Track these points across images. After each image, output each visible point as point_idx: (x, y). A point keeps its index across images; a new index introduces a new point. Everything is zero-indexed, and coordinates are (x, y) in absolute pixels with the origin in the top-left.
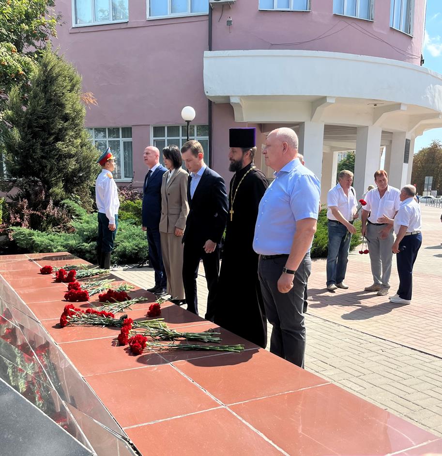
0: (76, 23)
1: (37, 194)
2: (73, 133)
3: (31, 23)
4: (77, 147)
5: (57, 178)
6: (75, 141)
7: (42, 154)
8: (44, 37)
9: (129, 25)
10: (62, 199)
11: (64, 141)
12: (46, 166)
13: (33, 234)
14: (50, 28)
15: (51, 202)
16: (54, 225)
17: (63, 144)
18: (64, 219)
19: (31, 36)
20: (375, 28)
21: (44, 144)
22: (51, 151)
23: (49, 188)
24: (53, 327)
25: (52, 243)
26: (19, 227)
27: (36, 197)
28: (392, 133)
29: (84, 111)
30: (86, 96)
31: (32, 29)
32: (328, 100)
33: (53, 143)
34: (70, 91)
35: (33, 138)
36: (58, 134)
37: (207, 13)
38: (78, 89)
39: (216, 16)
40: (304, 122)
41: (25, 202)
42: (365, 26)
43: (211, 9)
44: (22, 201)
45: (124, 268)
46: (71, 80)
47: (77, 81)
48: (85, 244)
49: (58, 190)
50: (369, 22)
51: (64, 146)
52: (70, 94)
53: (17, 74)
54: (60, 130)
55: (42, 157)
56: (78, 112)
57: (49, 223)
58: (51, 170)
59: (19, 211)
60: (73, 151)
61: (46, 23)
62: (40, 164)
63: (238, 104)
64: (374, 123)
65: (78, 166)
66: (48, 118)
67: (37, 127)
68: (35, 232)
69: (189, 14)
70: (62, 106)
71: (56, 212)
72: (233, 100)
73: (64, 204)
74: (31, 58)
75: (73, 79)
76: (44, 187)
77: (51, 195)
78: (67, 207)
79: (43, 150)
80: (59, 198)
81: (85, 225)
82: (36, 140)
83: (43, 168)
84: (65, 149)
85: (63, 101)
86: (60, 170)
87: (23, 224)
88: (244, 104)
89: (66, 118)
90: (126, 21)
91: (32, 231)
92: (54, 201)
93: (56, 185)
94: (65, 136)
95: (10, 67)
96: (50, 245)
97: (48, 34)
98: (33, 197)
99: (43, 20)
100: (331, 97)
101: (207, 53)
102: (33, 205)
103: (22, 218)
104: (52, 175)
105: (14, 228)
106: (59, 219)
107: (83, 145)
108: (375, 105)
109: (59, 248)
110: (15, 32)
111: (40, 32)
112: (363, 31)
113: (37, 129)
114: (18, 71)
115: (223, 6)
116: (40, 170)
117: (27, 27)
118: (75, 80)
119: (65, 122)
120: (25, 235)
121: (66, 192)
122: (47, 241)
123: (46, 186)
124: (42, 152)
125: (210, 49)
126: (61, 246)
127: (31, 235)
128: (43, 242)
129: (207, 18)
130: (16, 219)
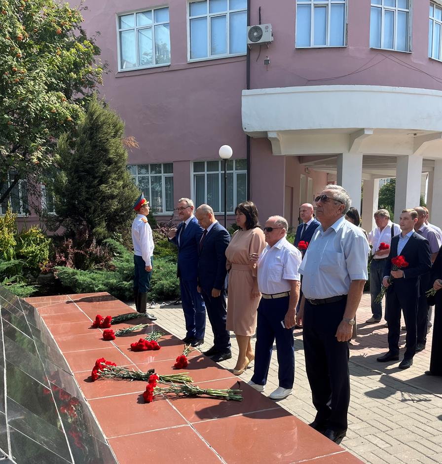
0: (122, 68)
1: (81, 233)
2: (116, 176)
3: (79, 72)
4: (119, 188)
5: (100, 219)
6: (118, 183)
7: (87, 196)
8: (91, 84)
9: (170, 69)
10: (105, 238)
11: (107, 183)
12: (90, 208)
13: (76, 274)
14: (97, 76)
15: (94, 241)
16: (96, 263)
17: (106, 187)
18: (106, 258)
19: (79, 84)
20: (414, 60)
21: (88, 187)
22: (95, 193)
23: (93, 227)
24: (85, 380)
25: (94, 282)
26: (63, 267)
27: (80, 236)
28: (434, 160)
29: (126, 155)
30: (128, 140)
31: (80, 77)
32: (366, 132)
33: (97, 186)
34: (114, 137)
35: (79, 181)
36: (102, 177)
37: (245, 53)
38: (121, 133)
39: (254, 56)
40: (342, 154)
41: (70, 242)
42: (403, 58)
43: (249, 50)
44: (67, 241)
45: (161, 305)
46: (115, 126)
47: (120, 127)
48: (125, 283)
49: (101, 229)
50: (407, 54)
51: (107, 188)
52: (113, 140)
53: (66, 120)
54: (104, 173)
55: (87, 199)
56: (121, 156)
57: (91, 261)
58: (95, 211)
59: (64, 251)
60: (116, 192)
61: (93, 71)
62: (85, 205)
63: (275, 139)
64: (414, 152)
65: (120, 206)
66: (93, 163)
67: (83, 172)
68: (78, 271)
69: (227, 55)
70: (107, 151)
71: (98, 251)
72: (270, 135)
73: (106, 243)
74: (79, 105)
75: (117, 125)
76: (88, 227)
77: (94, 234)
78: (109, 245)
79: (87, 192)
80: (101, 237)
81: (125, 264)
82: (81, 183)
83: (87, 209)
84: (108, 191)
85: (107, 147)
86: (103, 211)
87: (68, 263)
88: (281, 138)
89: (109, 162)
90: (168, 64)
91: (75, 270)
92: (97, 240)
93: (99, 224)
94: (108, 178)
95: (59, 114)
96: (92, 284)
97: (95, 82)
98: (77, 236)
99: (90, 69)
100: (369, 129)
101: (245, 92)
102: (77, 245)
103: (66, 257)
104: (96, 215)
105: (59, 267)
106: (101, 257)
107: (124, 186)
108: (415, 134)
109: (101, 286)
110: (64, 81)
111: (88, 80)
112: (401, 63)
113: (83, 173)
114: (67, 118)
115: (261, 46)
116: (84, 211)
117: (75, 76)
118: (118, 126)
119: (109, 166)
120: (69, 274)
121: (108, 230)
122: (89, 280)
123: (90, 226)
124: (87, 193)
125: (248, 88)
126: (102, 284)
127: (74, 274)
128: (85, 281)
129: (245, 58)
130: (61, 258)
